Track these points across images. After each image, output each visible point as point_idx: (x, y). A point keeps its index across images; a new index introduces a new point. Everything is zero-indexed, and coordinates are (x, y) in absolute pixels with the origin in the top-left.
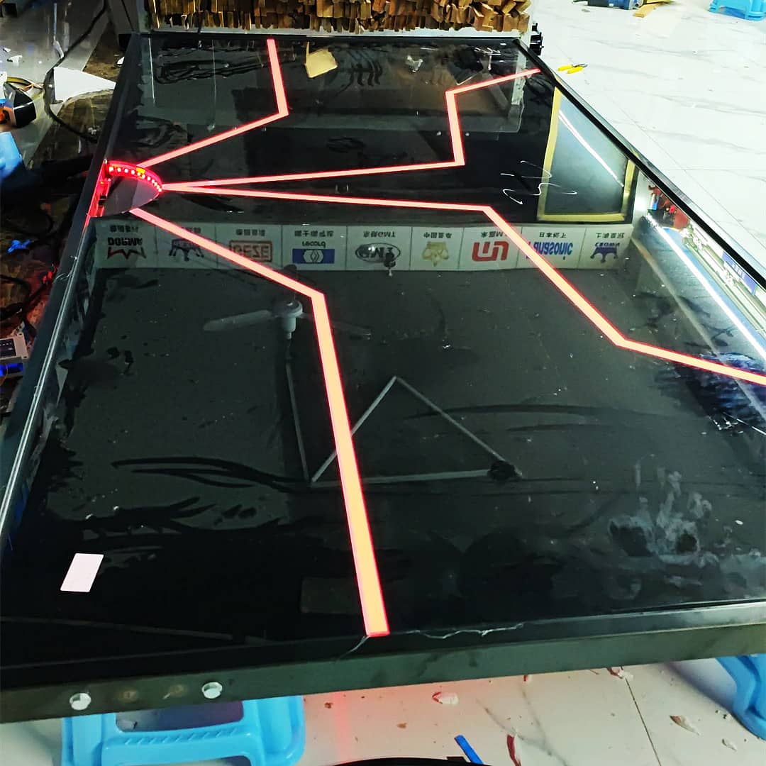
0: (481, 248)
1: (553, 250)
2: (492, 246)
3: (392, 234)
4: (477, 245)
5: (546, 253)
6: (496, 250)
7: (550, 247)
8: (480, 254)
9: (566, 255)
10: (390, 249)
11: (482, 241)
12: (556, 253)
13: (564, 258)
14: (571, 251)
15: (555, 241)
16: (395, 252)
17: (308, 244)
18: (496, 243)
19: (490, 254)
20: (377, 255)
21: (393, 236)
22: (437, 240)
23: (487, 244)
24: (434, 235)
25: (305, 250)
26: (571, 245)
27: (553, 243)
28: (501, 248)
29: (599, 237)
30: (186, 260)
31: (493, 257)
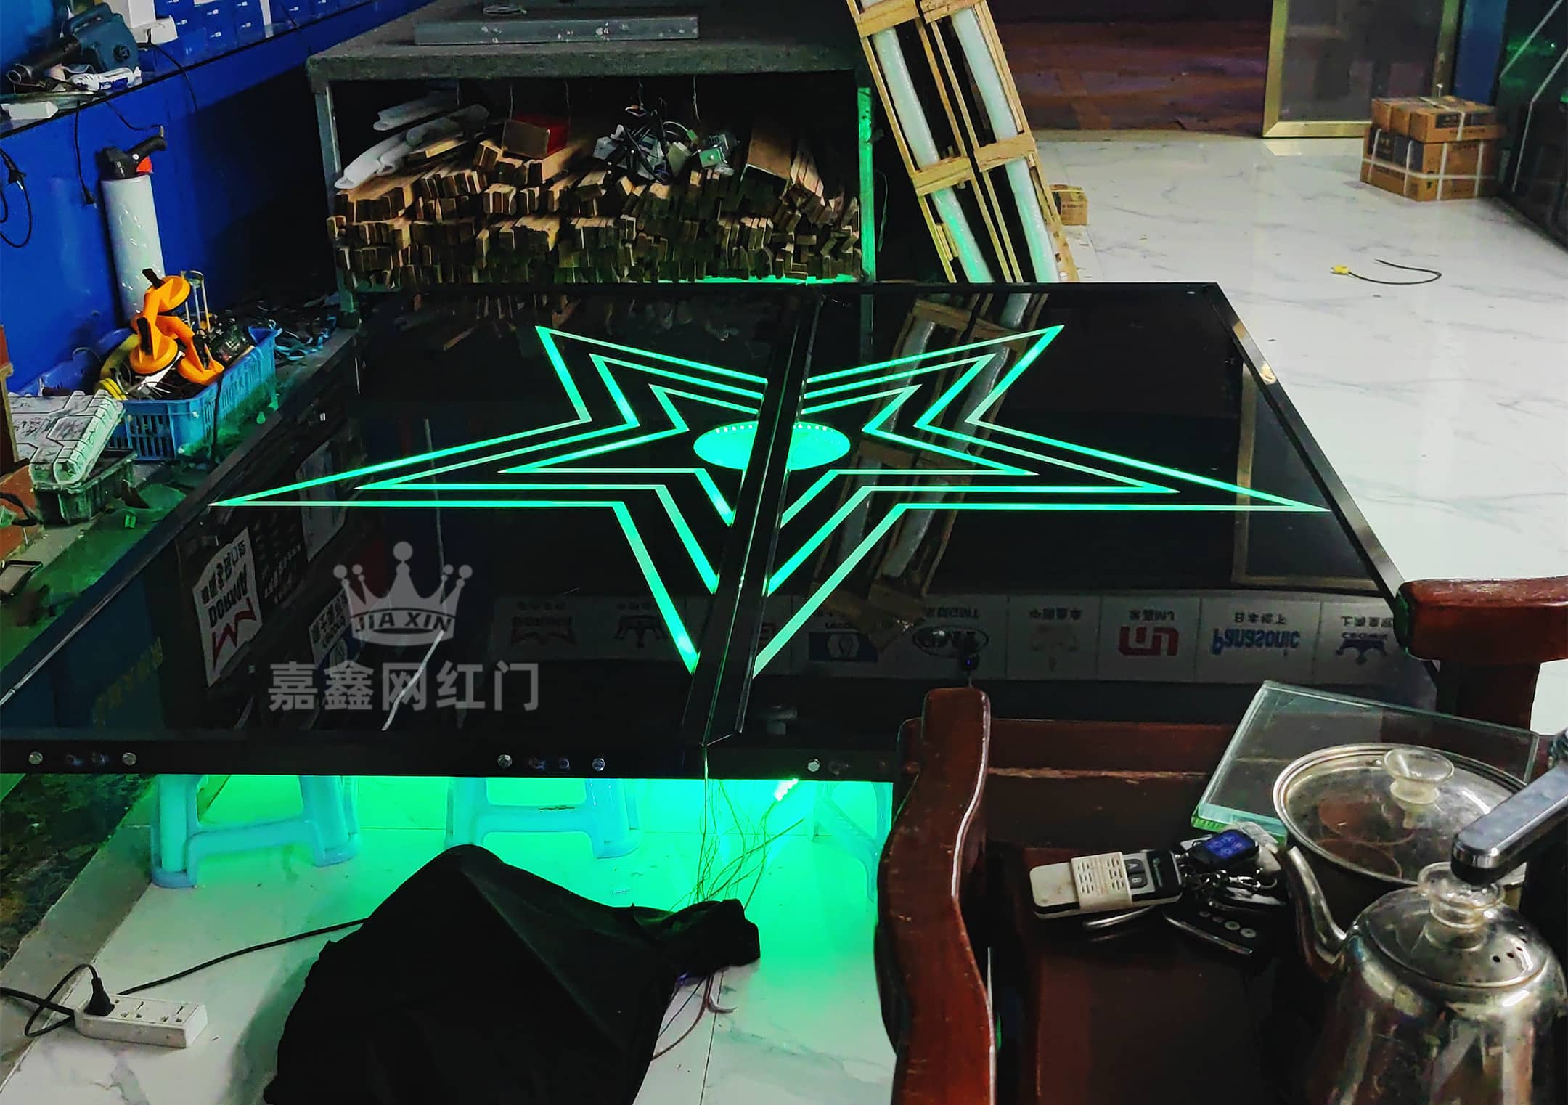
0: (1133, 636)
1: (1263, 641)
2: (1150, 634)
3: (972, 613)
4: (1125, 631)
5: (1248, 645)
6: (1157, 640)
7: (1258, 636)
8: (1132, 643)
9: (1289, 649)
10: (971, 634)
11: (1134, 625)
12: (1268, 645)
13: (1285, 654)
14: (1297, 643)
15: (1267, 628)
16: (978, 637)
17: (834, 626)
18: (1158, 630)
19: (1148, 644)
20: (950, 642)
21: (976, 616)
22: (1055, 621)
23: (1141, 633)
24: (1049, 614)
25: (829, 634)
26: (1296, 634)
27: (1262, 632)
28: (1165, 638)
29: (1346, 623)
30: (641, 645)
31: (1156, 650)
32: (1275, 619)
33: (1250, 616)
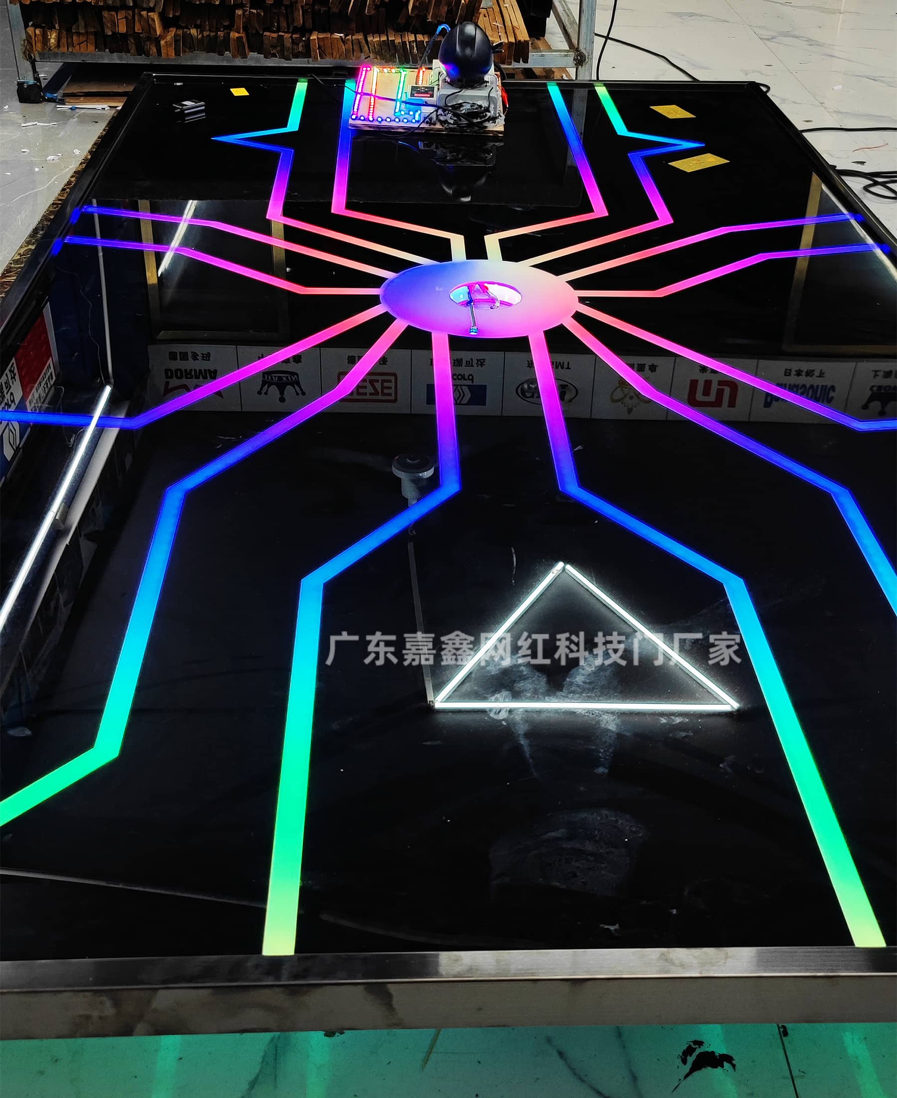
0: (700, 388)
4: (694, 384)
6: (720, 393)
8: (699, 397)
18: (721, 383)
19: (712, 398)
23: (708, 383)
26: (833, 388)
27: (804, 386)
28: (727, 390)
29: (876, 376)
30: (282, 400)
31: (718, 403)
32: (817, 373)
33: (796, 371)
